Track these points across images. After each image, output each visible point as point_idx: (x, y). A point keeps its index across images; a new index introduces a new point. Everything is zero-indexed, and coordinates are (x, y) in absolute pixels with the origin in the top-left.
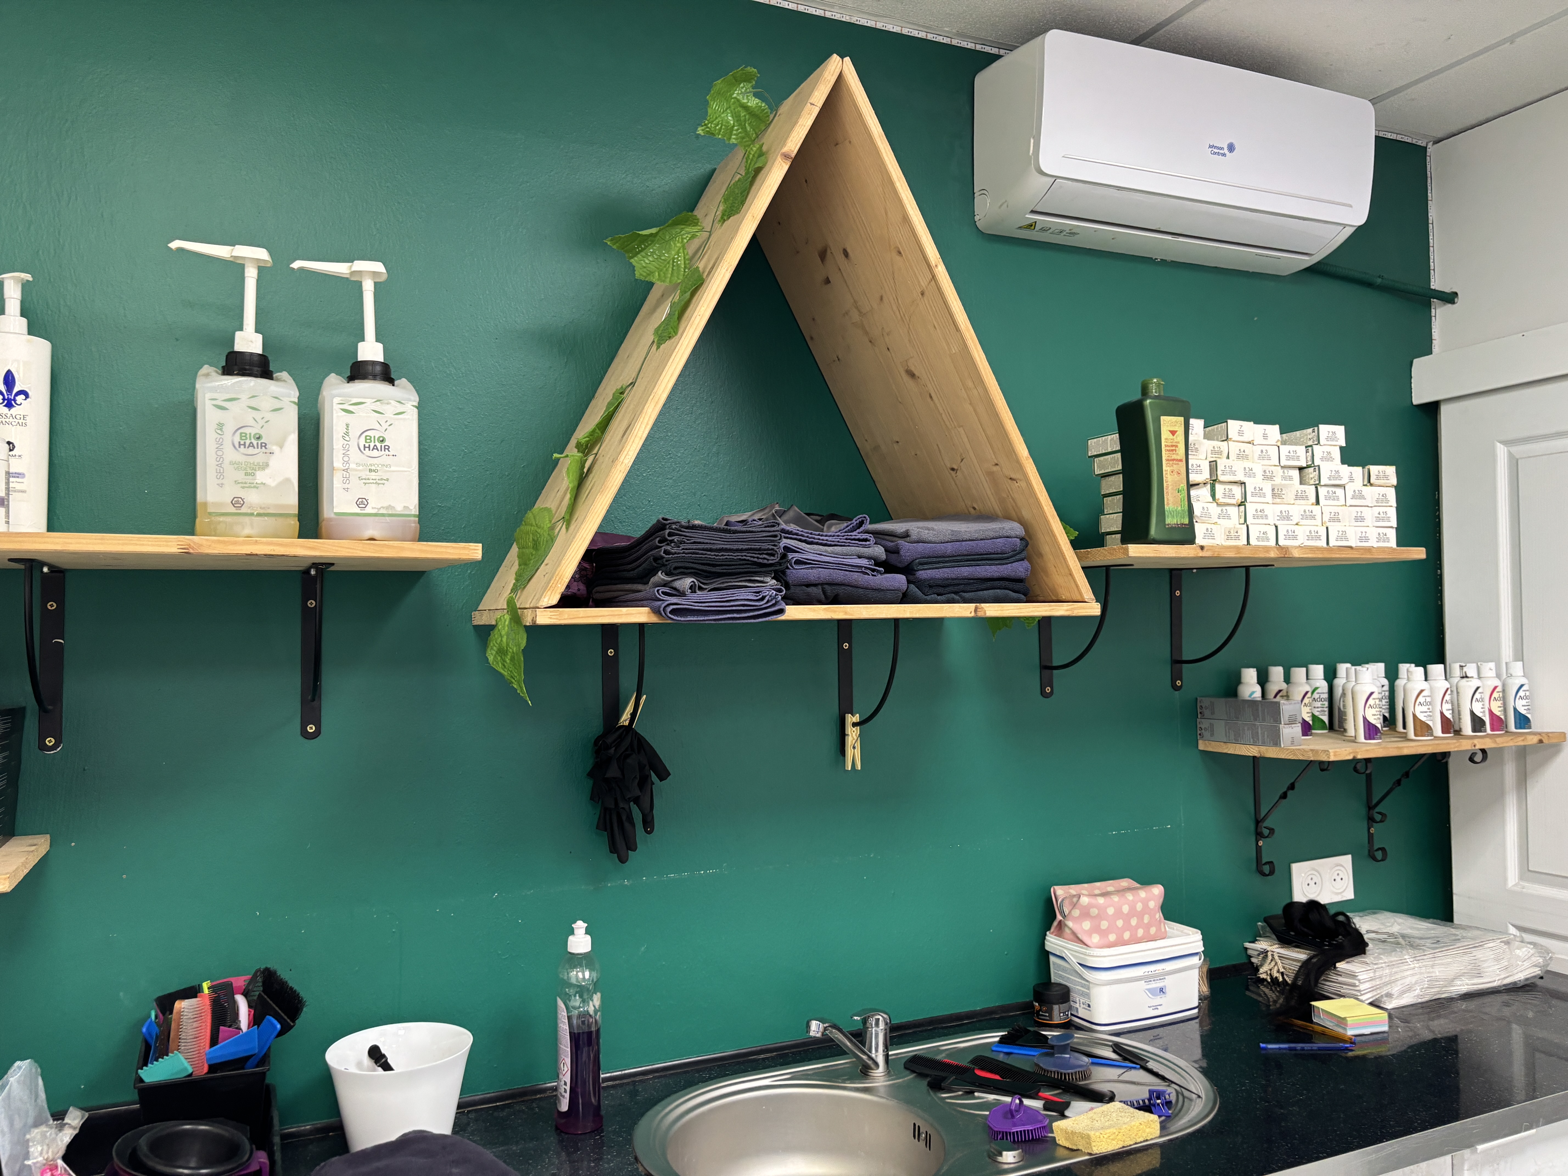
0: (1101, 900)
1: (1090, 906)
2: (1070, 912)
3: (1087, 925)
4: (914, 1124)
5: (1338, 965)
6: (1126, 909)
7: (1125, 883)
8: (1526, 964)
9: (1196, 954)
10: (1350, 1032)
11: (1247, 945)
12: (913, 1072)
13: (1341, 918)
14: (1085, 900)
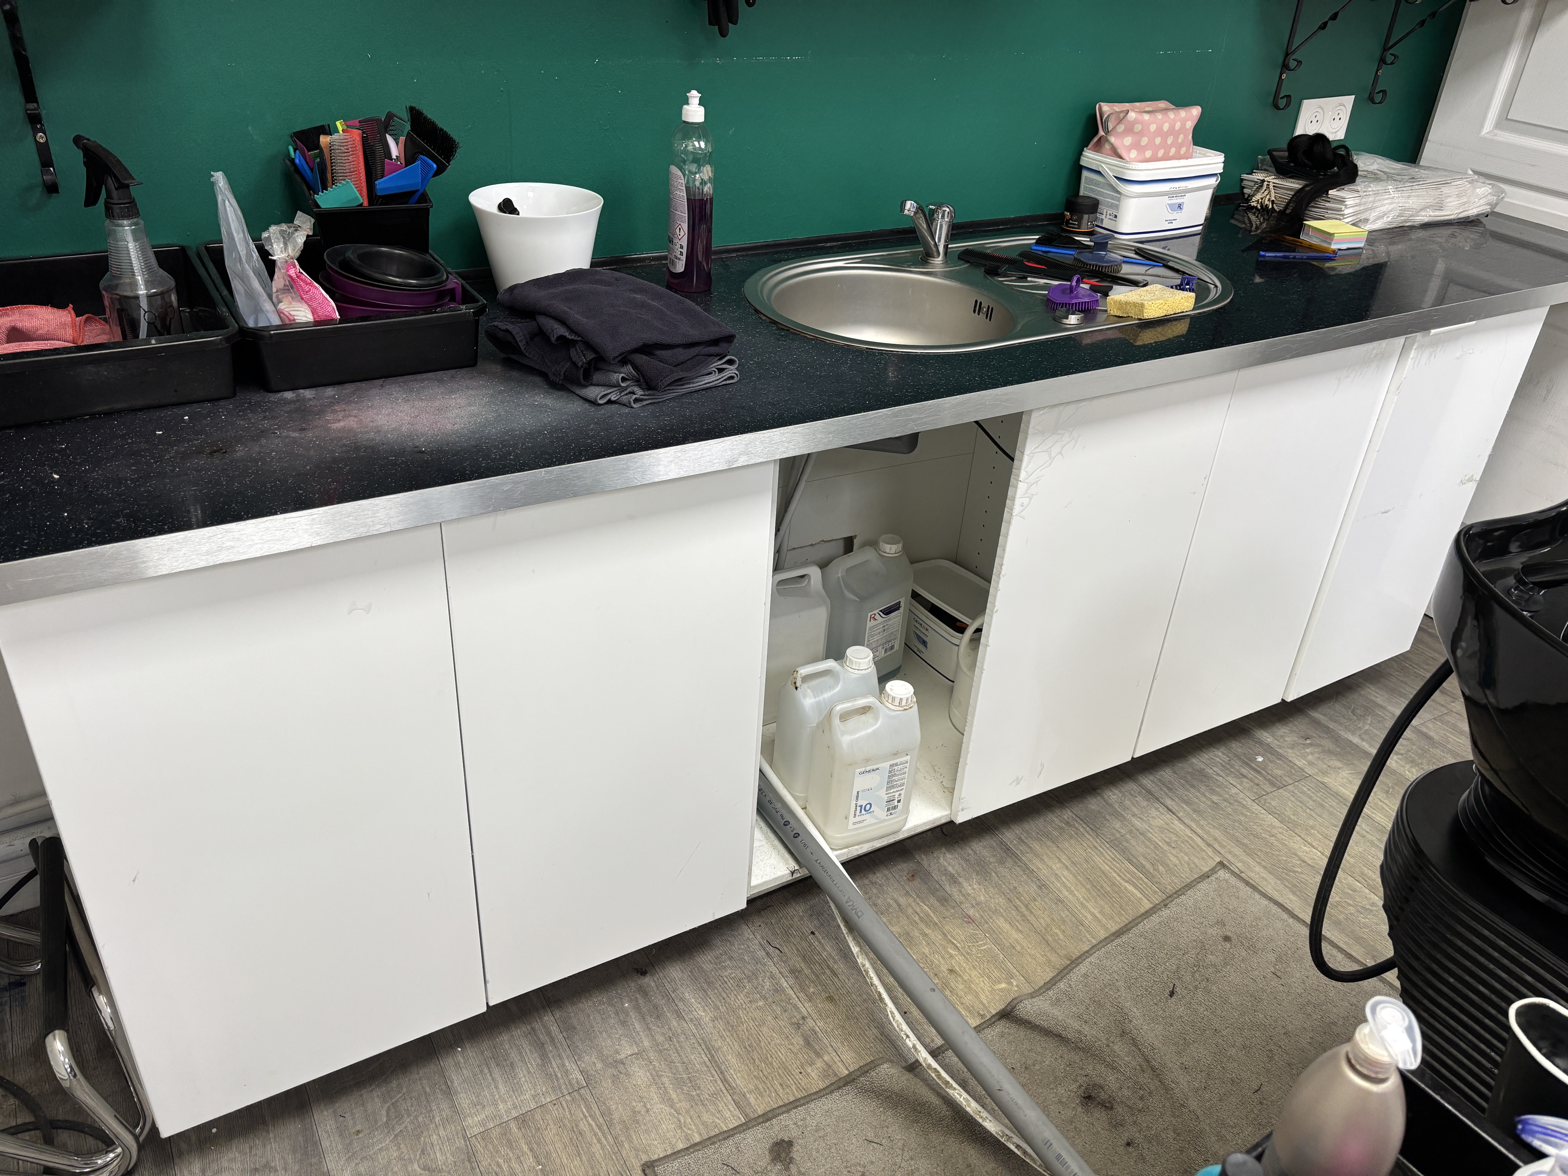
0: (1146, 117)
1: (1136, 122)
2: (1114, 128)
3: (1128, 141)
4: (976, 301)
5: (1330, 192)
6: (1166, 127)
7: (1162, 104)
8: (1482, 201)
9: (1215, 175)
10: (1334, 246)
11: (1245, 176)
12: (967, 262)
13: (1342, 152)
14: (1132, 115)
